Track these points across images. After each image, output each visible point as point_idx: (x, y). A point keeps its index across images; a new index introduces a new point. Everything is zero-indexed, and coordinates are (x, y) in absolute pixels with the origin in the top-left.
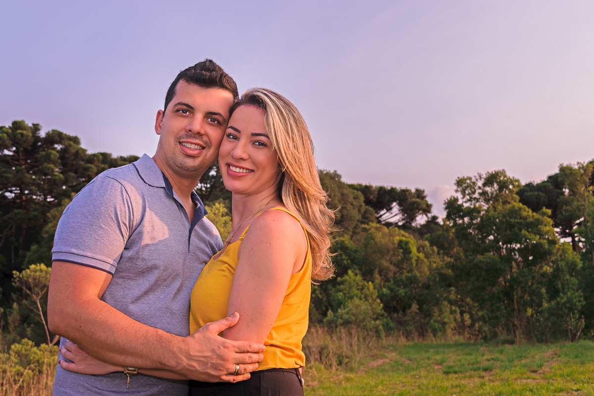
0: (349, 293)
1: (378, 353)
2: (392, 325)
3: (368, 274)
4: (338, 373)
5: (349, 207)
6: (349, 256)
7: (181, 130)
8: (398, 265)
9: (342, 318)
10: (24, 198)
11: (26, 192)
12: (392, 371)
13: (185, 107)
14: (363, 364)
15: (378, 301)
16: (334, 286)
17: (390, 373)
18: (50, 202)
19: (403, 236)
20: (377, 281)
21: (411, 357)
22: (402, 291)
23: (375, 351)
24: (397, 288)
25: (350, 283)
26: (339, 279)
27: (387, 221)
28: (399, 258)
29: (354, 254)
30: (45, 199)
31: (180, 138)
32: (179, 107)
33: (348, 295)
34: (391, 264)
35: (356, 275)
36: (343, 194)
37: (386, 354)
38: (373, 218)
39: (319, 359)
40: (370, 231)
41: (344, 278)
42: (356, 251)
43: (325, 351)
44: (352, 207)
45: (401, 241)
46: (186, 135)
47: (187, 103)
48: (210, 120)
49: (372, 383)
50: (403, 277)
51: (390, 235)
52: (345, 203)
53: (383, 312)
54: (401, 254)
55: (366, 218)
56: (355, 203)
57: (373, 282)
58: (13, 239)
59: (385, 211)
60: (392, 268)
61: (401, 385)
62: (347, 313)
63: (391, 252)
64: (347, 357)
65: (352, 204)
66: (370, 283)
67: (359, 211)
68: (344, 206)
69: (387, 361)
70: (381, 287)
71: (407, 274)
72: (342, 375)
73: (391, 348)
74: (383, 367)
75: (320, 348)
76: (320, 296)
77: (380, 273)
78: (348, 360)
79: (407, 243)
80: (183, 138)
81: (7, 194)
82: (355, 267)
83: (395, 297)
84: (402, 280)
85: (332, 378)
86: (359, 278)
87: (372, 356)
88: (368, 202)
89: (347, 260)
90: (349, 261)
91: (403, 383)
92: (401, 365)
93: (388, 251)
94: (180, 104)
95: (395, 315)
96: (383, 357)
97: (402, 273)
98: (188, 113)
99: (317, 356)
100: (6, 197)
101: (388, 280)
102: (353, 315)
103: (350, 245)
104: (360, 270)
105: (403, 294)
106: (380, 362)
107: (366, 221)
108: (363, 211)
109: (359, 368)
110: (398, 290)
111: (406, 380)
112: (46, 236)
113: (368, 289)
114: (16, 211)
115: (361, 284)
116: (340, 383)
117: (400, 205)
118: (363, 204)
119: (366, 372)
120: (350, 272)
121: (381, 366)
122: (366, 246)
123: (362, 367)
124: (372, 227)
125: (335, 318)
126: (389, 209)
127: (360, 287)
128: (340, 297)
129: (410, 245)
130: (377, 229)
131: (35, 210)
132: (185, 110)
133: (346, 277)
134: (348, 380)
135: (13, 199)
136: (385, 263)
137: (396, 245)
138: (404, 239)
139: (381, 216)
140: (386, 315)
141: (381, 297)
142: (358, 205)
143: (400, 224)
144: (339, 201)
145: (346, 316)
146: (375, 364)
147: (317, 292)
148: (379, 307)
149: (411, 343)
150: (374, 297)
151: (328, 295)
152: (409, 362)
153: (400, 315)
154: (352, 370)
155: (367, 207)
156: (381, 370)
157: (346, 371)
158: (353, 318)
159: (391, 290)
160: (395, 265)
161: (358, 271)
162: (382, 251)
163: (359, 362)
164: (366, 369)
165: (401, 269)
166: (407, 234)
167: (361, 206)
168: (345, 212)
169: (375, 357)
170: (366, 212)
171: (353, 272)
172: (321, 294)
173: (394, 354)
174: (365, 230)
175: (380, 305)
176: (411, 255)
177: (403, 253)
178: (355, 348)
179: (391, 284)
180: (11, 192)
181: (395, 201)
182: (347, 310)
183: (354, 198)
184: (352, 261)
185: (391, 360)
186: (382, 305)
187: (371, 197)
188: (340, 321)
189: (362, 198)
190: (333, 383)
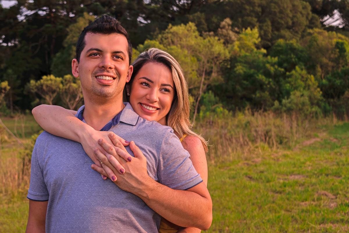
0: (295, 84)
1: (312, 133)
2: (328, 107)
3: (311, 69)
4: (279, 150)
5: (299, 15)
6: (297, 55)
7: (96, 67)
8: (336, 61)
9: (285, 106)
10: (52, 15)
11: (54, 10)
12: (321, 149)
13: (95, 51)
14: (299, 143)
15: (319, 89)
16: (284, 79)
17: (319, 150)
18: (72, 17)
19: (340, 38)
20: (319, 74)
21: (338, 136)
22: (338, 82)
23: (309, 132)
24: (334, 80)
25: (296, 77)
26: (288, 73)
27: (330, 25)
28: (336, 56)
29: (300, 54)
30: (68, 14)
31: (96, 73)
32: (91, 52)
33: (294, 86)
34: (329, 60)
35: (302, 69)
36: (294, 6)
37: (319, 134)
38: (318, 23)
39: (264, 139)
40: (313, 35)
41: (291, 73)
42: (302, 51)
43: (269, 134)
44: (301, 15)
45: (338, 43)
46: (100, 70)
47: (96, 48)
48: (115, 57)
49: (302, 160)
50: (339, 71)
51: (330, 38)
52: (296, 13)
53: (322, 98)
54: (338, 53)
55: (313, 23)
56: (304, 12)
57: (315, 75)
58: (46, 46)
59: (328, 17)
60: (331, 64)
61: (325, 161)
62: (290, 103)
63: (330, 52)
64: (286, 138)
65: (301, 13)
66: (312, 76)
67: (307, 18)
68: (295, 15)
69: (319, 140)
70: (321, 78)
71: (342, 68)
72: (282, 152)
73: (324, 129)
74: (314, 145)
75: (265, 132)
76: (274, 87)
77: (321, 67)
78: (287, 140)
79: (342, 44)
80: (98, 73)
81: (40, 12)
82: (301, 63)
83: (332, 86)
84: (338, 74)
85: (273, 155)
86: (304, 72)
87: (307, 136)
88: (314, 11)
89: (295, 58)
90: (297, 60)
91: (326, 159)
92: (329, 143)
93: (328, 50)
94: (91, 50)
95: (332, 100)
96: (316, 136)
97: (338, 67)
98: (98, 55)
99: (263, 138)
100: (39, 15)
101: (327, 73)
102: (294, 104)
103: (297, 47)
104: (305, 65)
105: (339, 84)
106: (313, 141)
107: (312, 26)
108: (310, 18)
109: (295, 146)
110: (335, 81)
111: (329, 157)
112: (66, 45)
113: (311, 80)
114: (47, 25)
115: (305, 76)
116: (278, 160)
117: (340, 12)
118: (310, 13)
119: (300, 149)
120: (297, 68)
121: (312, 144)
122: (310, 47)
123: (298, 146)
124: (315, 32)
125: (280, 107)
126: (332, 15)
127: (305, 79)
128: (288, 88)
129: (345, 46)
130: (319, 33)
131: (61, 24)
132: (96, 54)
133: (293, 72)
134: (285, 156)
135: (45, 16)
136: (325, 60)
137: (334, 46)
138: (340, 41)
139: (325, 21)
140: (324, 100)
141: (321, 87)
142: (306, 13)
143: (341, 27)
144: (291, 11)
145: (289, 105)
146: (308, 142)
147: (271, 83)
148: (318, 94)
149: (341, 123)
150: (315, 87)
151: (280, 86)
152: (335, 140)
153: (335, 100)
154: (289, 148)
155: (313, 15)
156: (313, 147)
157: (285, 148)
158: (294, 106)
159: (329, 81)
160: (332, 61)
161: (303, 67)
162: (322, 51)
163: (296, 142)
164: (301, 147)
165: (338, 63)
166: (343, 37)
167: (308, 14)
168: (295, 20)
169: (309, 137)
170: (313, 18)
171: (299, 67)
172: (274, 85)
173: (325, 134)
174: (310, 34)
175: (319, 93)
176: (346, 53)
177: (339, 52)
178: (294, 130)
179: (329, 76)
180: (44, 10)
181: (336, 9)
182: (289, 100)
183: (303, 8)
184: (299, 59)
185: (322, 139)
186: (321, 93)
187: (317, 6)
188: (284, 108)
189: (310, 8)
190: (273, 159)
